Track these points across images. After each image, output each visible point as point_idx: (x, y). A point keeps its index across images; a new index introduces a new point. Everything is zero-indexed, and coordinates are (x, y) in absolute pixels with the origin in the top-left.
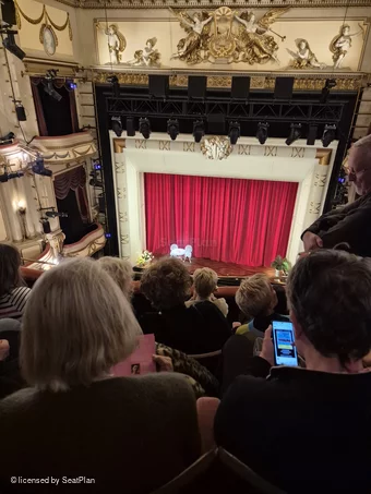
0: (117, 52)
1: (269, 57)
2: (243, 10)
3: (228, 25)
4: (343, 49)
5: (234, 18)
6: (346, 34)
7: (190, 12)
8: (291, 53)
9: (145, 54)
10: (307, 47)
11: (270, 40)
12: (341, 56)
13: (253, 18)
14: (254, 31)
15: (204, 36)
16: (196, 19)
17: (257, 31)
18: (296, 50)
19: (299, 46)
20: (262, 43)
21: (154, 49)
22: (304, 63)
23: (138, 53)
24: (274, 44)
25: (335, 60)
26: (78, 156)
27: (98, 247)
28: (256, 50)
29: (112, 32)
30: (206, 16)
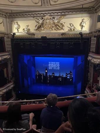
0: (18, 29)
1: (62, 29)
2: (53, 16)
3: (49, 20)
4: (84, 25)
5: (51, 19)
6: (84, 21)
7: (38, 18)
8: (68, 27)
9: (26, 29)
10: (73, 25)
11: (61, 24)
12: (83, 27)
13: (56, 18)
14: (57, 21)
15: (42, 24)
16: (40, 19)
17: (58, 22)
18: (69, 26)
19: (71, 25)
20: (59, 25)
21: (28, 28)
22: (72, 30)
23: (24, 29)
24: (63, 25)
25: (82, 29)
26: (3, 59)
27: (10, 88)
28: (58, 27)
29: (16, 24)
30: (42, 18)
